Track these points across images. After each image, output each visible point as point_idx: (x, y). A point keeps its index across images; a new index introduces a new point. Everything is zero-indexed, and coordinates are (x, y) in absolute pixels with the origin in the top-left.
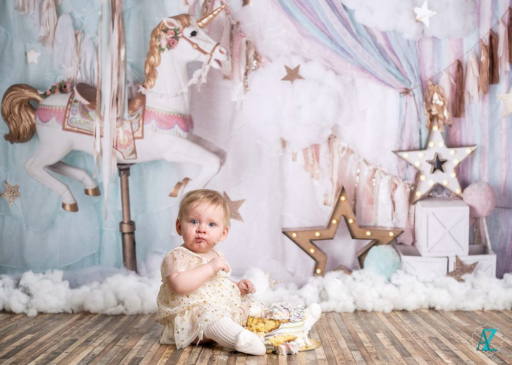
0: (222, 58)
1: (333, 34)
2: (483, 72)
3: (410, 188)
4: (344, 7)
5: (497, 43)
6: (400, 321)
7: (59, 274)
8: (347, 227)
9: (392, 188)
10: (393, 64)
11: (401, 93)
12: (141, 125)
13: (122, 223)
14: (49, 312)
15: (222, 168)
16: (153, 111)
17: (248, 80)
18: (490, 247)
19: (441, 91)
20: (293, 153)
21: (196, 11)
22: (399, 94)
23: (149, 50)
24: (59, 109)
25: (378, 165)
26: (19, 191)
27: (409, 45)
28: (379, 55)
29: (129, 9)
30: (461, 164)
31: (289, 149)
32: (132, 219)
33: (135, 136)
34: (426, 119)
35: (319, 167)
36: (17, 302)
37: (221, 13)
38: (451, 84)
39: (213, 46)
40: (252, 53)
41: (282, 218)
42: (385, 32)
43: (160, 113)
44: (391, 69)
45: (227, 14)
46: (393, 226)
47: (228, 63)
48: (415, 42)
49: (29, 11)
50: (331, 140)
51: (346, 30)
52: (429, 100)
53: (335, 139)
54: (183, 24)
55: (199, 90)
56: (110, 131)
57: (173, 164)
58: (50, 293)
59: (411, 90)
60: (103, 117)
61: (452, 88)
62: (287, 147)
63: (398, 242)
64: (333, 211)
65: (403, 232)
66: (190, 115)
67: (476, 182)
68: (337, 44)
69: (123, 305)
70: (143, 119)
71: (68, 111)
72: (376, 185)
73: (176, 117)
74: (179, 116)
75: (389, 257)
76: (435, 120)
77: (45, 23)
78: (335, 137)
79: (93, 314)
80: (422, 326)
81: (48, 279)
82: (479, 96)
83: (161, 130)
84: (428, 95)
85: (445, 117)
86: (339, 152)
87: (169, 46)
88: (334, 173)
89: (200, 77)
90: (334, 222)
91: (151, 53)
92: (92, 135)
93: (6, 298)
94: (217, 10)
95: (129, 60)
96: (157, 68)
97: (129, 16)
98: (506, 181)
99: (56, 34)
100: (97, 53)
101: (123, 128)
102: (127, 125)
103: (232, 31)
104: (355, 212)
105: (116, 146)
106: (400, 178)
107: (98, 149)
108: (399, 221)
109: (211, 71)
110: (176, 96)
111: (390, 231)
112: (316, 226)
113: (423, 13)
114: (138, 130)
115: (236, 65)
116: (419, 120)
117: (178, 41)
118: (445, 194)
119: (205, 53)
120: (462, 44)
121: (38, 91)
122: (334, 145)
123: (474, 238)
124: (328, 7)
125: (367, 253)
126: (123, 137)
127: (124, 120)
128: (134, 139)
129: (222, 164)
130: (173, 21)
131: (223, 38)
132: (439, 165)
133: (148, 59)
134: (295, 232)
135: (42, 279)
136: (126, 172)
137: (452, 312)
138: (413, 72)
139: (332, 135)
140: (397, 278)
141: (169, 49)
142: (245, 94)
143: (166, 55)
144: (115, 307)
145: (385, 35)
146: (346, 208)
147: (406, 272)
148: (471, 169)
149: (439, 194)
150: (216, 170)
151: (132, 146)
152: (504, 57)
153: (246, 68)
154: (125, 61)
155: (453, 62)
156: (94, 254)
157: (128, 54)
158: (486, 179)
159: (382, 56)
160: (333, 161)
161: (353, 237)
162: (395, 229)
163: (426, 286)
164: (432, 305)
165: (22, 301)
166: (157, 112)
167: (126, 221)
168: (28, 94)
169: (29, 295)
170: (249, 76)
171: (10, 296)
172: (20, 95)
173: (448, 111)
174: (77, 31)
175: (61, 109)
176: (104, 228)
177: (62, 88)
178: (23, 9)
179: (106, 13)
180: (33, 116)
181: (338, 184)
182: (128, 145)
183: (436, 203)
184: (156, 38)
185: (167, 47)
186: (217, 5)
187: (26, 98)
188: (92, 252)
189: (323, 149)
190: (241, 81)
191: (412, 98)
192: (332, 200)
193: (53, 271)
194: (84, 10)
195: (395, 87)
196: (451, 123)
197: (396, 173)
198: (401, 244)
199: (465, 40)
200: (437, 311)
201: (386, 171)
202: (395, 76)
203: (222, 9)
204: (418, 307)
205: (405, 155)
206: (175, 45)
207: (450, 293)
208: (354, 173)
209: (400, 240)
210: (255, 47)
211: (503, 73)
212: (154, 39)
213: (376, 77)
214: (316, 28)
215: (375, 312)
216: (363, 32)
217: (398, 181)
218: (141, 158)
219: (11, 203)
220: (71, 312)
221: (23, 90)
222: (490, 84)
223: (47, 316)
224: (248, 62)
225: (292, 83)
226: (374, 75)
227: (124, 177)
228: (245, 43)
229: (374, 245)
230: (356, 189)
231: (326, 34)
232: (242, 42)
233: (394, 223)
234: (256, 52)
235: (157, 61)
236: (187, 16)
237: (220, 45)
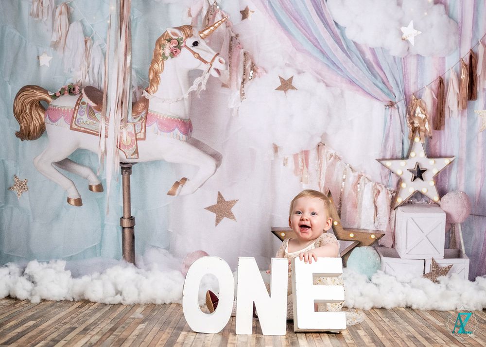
0: (221, 67)
1: (325, 49)
2: (462, 89)
3: (392, 194)
4: (336, 24)
5: (476, 62)
6: (379, 318)
7: (62, 264)
9: (375, 194)
10: (379, 79)
11: (386, 106)
12: (143, 127)
13: (123, 218)
14: (51, 299)
15: (218, 170)
16: (155, 114)
17: (245, 89)
18: (464, 252)
19: (424, 105)
20: (284, 158)
21: (199, 22)
22: (384, 107)
23: (153, 57)
24: (68, 109)
25: (363, 172)
26: (27, 185)
27: (395, 62)
28: (367, 70)
29: (137, 18)
30: (439, 173)
31: (280, 154)
32: (132, 215)
33: (137, 137)
34: (409, 131)
35: (308, 172)
36: (22, 289)
38: (433, 98)
39: (213, 56)
40: (249, 64)
41: (272, 218)
42: (373, 49)
43: (161, 116)
44: (377, 82)
45: (227, 27)
46: (374, 229)
47: (227, 72)
48: (401, 59)
49: (43, 18)
50: (320, 147)
51: (337, 45)
52: (412, 113)
54: (186, 35)
55: (199, 96)
56: (115, 132)
57: (172, 165)
58: (53, 281)
59: (396, 103)
60: (108, 119)
61: (434, 103)
62: (279, 152)
63: (379, 244)
65: (384, 235)
66: (189, 119)
67: (453, 190)
68: (328, 58)
69: (121, 295)
71: (76, 112)
72: (360, 190)
73: (176, 121)
74: (179, 120)
75: (370, 258)
76: (417, 131)
77: (57, 29)
78: (324, 145)
79: (93, 302)
80: (400, 324)
81: (51, 268)
82: (458, 111)
83: (162, 133)
84: (411, 108)
85: (426, 129)
86: (327, 159)
87: (172, 54)
88: (321, 178)
89: (200, 85)
91: (155, 61)
92: (97, 135)
93: (11, 285)
94: (218, 22)
95: (134, 66)
96: (161, 75)
97: (136, 25)
98: (481, 190)
99: (67, 40)
100: (105, 58)
101: (127, 129)
102: (130, 127)
103: (231, 42)
104: (340, 215)
105: (119, 147)
106: (383, 184)
107: (103, 149)
108: (381, 225)
109: (211, 80)
110: (177, 101)
111: (372, 234)
113: (409, 32)
114: (140, 132)
115: (234, 74)
116: (402, 131)
117: (181, 50)
118: (424, 201)
119: (205, 62)
120: (444, 62)
121: (49, 92)
122: (323, 151)
123: (450, 243)
124: (321, 23)
125: (350, 253)
126: (126, 138)
128: (137, 140)
129: (217, 166)
130: (177, 31)
131: (222, 49)
132: (419, 173)
133: (152, 66)
134: (283, 231)
135: (46, 268)
136: (128, 170)
137: (427, 311)
138: (398, 87)
139: (321, 142)
140: (377, 278)
141: (172, 57)
142: (241, 101)
143: (169, 62)
144: (114, 297)
145: (373, 51)
147: (385, 273)
148: (449, 179)
149: (418, 201)
150: (212, 171)
151: (134, 146)
152: (482, 75)
153: (243, 77)
155: (435, 79)
156: (95, 246)
157: (133, 61)
158: (462, 188)
159: (370, 70)
160: (321, 167)
162: (376, 232)
163: (404, 286)
164: (409, 304)
165: (27, 288)
166: (158, 115)
167: (126, 216)
168: (39, 95)
169: (33, 282)
170: (246, 85)
171: (15, 283)
172: (32, 95)
173: (429, 124)
174: (87, 38)
175: (70, 109)
176: (105, 222)
177: (71, 91)
178: (38, 15)
179: (115, 22)
180: (43, 115)
181: (324, 187)
182: (131, 146)
183: (416, 209)
184: (160, 46)
185: (170, 55)
186: (218, 17)
187: (37, 98)
188: (94, 245)
189: (313, 155)
190: (238, 89)
191: (397, 110)
193: (56, 261)
194: (94, 18)
195: (381, 100)
196: (431, 135)
197: (378, 179)
198: (382, 246)
199: (447, 59)
200: (413, 310)
201: (370, 177)
202: (381, 89)
203: (222, 22)
204: (396, 306)
205: (388, 164)
206: (178, 54)
207: (426, 293)
208: (340, 179)
209: (381, 242)
210: (252, 58)
211: (481, 90)
212: (158, 47)
213: (364, 90)
214: (310, 42)
215: (355, 309)
216: (353, 47)
217: (381, 187)
218: (143, 158)
219: (19, 197)
220: (72, 300)
221: (35, 91)
222: (468, 100)
223: (50, 303)
224: (245, 72)
225: (285, 93)
226: (362, 88)
227: (126, 176)
228: (243, 54)
229: (356, 246)
230: (341, 194)
231: (318, 48)
232: (240, 53)
233: (376, 226)
234: (252, 64)
235: (160, 68)
236: (190, 27)
237: (219, 55)
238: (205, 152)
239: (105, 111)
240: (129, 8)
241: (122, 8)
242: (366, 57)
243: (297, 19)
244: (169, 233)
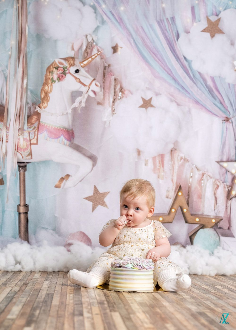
0: (97, 89)
1: (176, 77)
3: (228, 188)
4: (185, 58)
8: (182, 215)
9: (215, 188)
10: (218, 100)
11: (223, 121)
12: (36, 135)
13: (19, 205)
15: (94, 168)
16: (46, 125)
17: (115, 107)
20: (145, 159)
21: (80, 55)
22: (222, 122)
23: (44, 81)
25: (205, 170)
27: (230, 87)
28: (208, 93)
29: (31, 51)
31: (142, 157)
32: (26, 203)
33: (31, 143)
35: (163, 171)
37: (97, 57)
39: (90, 81)
40: (118, 87)
42: (213, 77)
43: (51, 126)
44: (216, 103)
45: (101, 59)
46: (215, 215)
47: (101, 93)
50: (173, 152)
51: (185, 74)
53: (176, 151)
54: (69, 64)
55: (79, 111)
56: (14, 138)
57: (59, 164)
59: (230, 119)
60: (9, 128)
62: (141, 155)
63: (219, 227)
64: (172, 203)
65: (222, 219)
66: (72, 129)
68: (179, 84)
70: (38, 130)
72: (204, 185)
73: (62, 130)
74: (64, 129)
75: (212, 237)
78: (176, 150)
83: (51, 139)
86: (178, 161)
87: (59, 79)
88: (174, 176)
89: (80, 102)
90: (173, 210)
91: (45, 83)
94: (94, 55)
95: (29, 87)
96: (50, 95)
97: (31, 55)
100: (6, 81)
101: (23, 136)
102: (26, 135)
103: (105, 70)
104: (188, 204)
105: (18, 149)
106: (221, 180)
107: (4, 151)
108: (220, 212)
109: (89, 99)
110: (62, 115)
111: (213, 219)
112: (160, 213)
114: (34, 138)
115: (107, 95)
117: (66, 76)
119: (85, 85)
122: (175, 155)
124: (173, 57)
125: (196, 234)
126: (23, 143)
127: (24, 130)
128: (31, 144)
129: (94, 166)
130: (63, 61)
131: (98, 76)
133: (43, 88)
136: (24, 168)
138: (232, 106)
139: (173, 148)
140: (218, 252)
141: (59, 81)
142: (112, 116)
143: (57, 85)
145: (213, 79)
146: (182, 200)
147: (223, 249)
150: (89, 170)
151: (29, 149)
153: (114, 98)
154: (27, 88)
157: (28, 83)
159: (211, 93)
160: (173, 167)
161: (186, 222)
162: (216, 217)
166: (48, 126)
167: (22, 204)
170: (116, 104)
176: (5, 209)
179: (14, 53)
181: (176, 183)
182: (26, 149)
184: (50, 72)
185: (57, 80)
186: (95, 51)
189: (167, 158)
190: (110, 106)
191: (231, 124)
192: (172, 195)
195: (219, 116)
197: (218, 177)
198: (220, 228)
201: (211, 175)
202: (219, 108)
203: (98, 55)
205: (225, 165)
206: (63, 79)
208: (188, 176)
209: (220, 225)
210: (121, 83)
212: (48, 73)
213: (206, 108)
214: (165, 72)
216: (198, 76)
217: (220, 183)
218: (35, 158)
224: (115, 94)
225: (146, 109)
226: (204, 107)
227: (22, 172)
228: (113, 80)
229: (201, 228)
230: (189, 188)
231: (171, 76)
232: (112, 79)
233: (216, 212)
234: (121, 87)
235: (50, 89)
236: (73, 58)
237: (96, 80)
238: (84, 154)
239: (6, 121)
240: (26, 43)
241: (20, 42)
242: (208, 84)
243: (155, 53)
244: (55, 217)
